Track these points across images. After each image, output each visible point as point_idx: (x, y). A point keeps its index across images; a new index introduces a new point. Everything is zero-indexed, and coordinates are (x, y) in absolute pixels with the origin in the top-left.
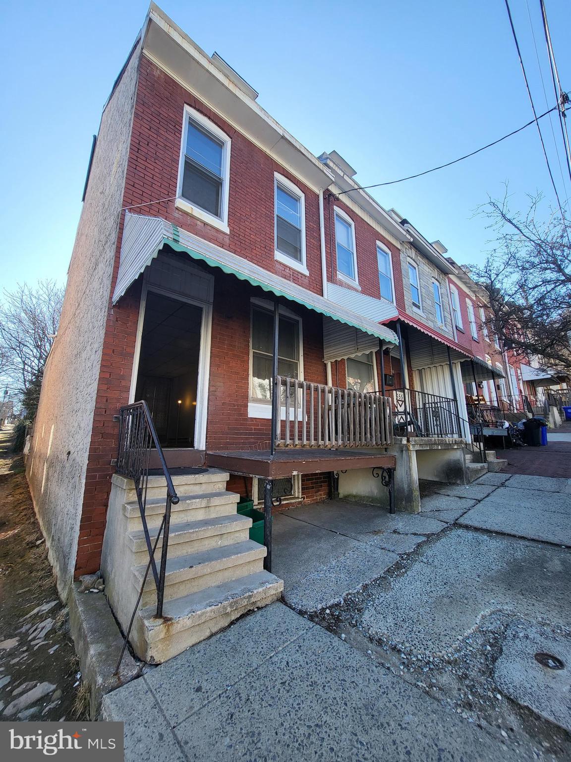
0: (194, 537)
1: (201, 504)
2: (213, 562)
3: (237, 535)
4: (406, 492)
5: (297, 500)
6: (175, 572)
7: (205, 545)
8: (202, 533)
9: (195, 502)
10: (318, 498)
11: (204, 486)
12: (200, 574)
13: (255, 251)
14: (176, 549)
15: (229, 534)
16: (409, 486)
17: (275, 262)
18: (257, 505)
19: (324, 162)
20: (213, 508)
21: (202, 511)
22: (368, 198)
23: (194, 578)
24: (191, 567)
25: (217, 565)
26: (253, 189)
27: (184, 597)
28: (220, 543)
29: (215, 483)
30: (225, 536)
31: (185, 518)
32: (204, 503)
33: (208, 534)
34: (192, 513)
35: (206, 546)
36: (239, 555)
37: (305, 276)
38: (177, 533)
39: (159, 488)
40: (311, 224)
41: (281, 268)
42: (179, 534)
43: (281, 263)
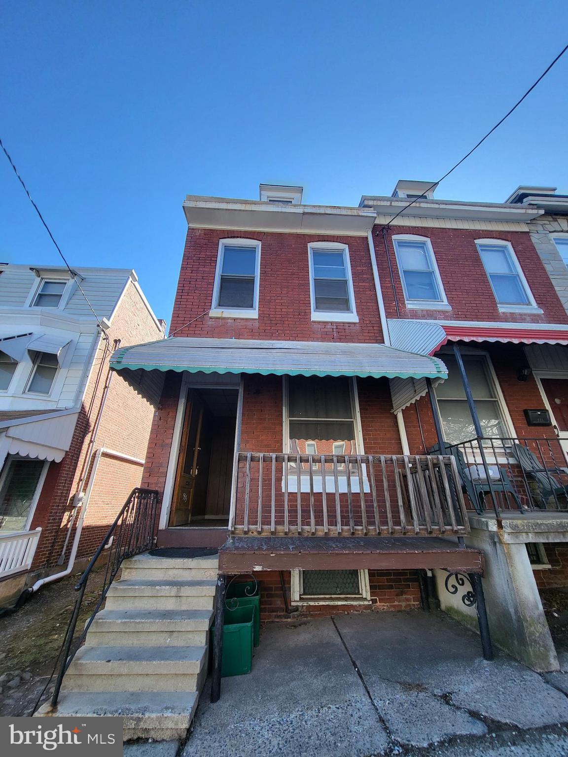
0: (139, 628)
1: (170, 593)
2: (131, 662)
3: (190, 636)
4: (516, 625)
5: (362, 603)
6: (92, 662)
7: (152, 640)
8: (148, 625)
9: (164, 589)
10: (404, 604)
11: (193, 572)
12: (116, 672)
13: (287, 322)
14: (122, 637)
15: (180, 634)
16: (516, 612)
17: (313, 324)
18: (298, 601)
19: (363, 205)
20: (185, 598)
21: (173, 600)
22: (436, 206)
23: (111, 675)
24: (109, 661)
25: (136, 667)
26: (283, 270)
27: (99, 693)
28: (168, 641)
29: (206, 570)
30: (175, 634)
31: (155, 605)
32: (174, 591)
33: (154, 628)
34: (163, 600)
35: (153, 642)
36: (163, 662)
37: (355, 324)
38: (123, 621)
39: (150, 570)
40: (358, 268)
41: (320, 326)
42: (126, 622)
43: (319, 322)
